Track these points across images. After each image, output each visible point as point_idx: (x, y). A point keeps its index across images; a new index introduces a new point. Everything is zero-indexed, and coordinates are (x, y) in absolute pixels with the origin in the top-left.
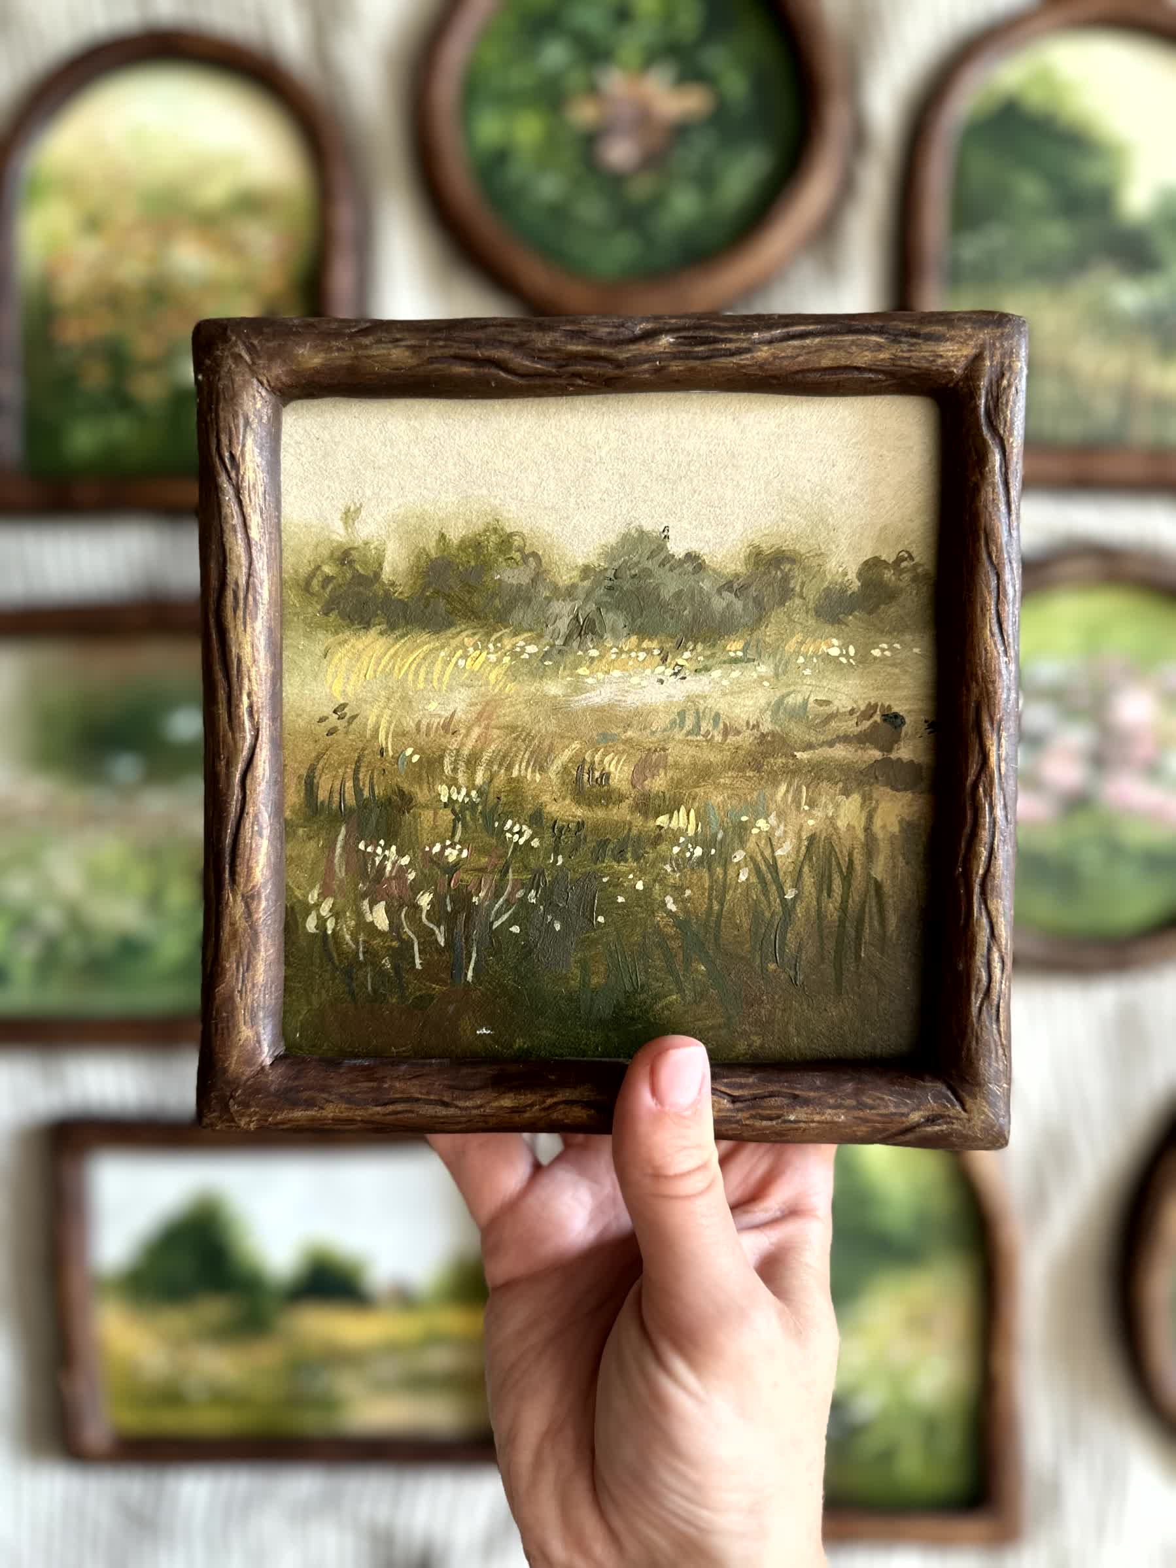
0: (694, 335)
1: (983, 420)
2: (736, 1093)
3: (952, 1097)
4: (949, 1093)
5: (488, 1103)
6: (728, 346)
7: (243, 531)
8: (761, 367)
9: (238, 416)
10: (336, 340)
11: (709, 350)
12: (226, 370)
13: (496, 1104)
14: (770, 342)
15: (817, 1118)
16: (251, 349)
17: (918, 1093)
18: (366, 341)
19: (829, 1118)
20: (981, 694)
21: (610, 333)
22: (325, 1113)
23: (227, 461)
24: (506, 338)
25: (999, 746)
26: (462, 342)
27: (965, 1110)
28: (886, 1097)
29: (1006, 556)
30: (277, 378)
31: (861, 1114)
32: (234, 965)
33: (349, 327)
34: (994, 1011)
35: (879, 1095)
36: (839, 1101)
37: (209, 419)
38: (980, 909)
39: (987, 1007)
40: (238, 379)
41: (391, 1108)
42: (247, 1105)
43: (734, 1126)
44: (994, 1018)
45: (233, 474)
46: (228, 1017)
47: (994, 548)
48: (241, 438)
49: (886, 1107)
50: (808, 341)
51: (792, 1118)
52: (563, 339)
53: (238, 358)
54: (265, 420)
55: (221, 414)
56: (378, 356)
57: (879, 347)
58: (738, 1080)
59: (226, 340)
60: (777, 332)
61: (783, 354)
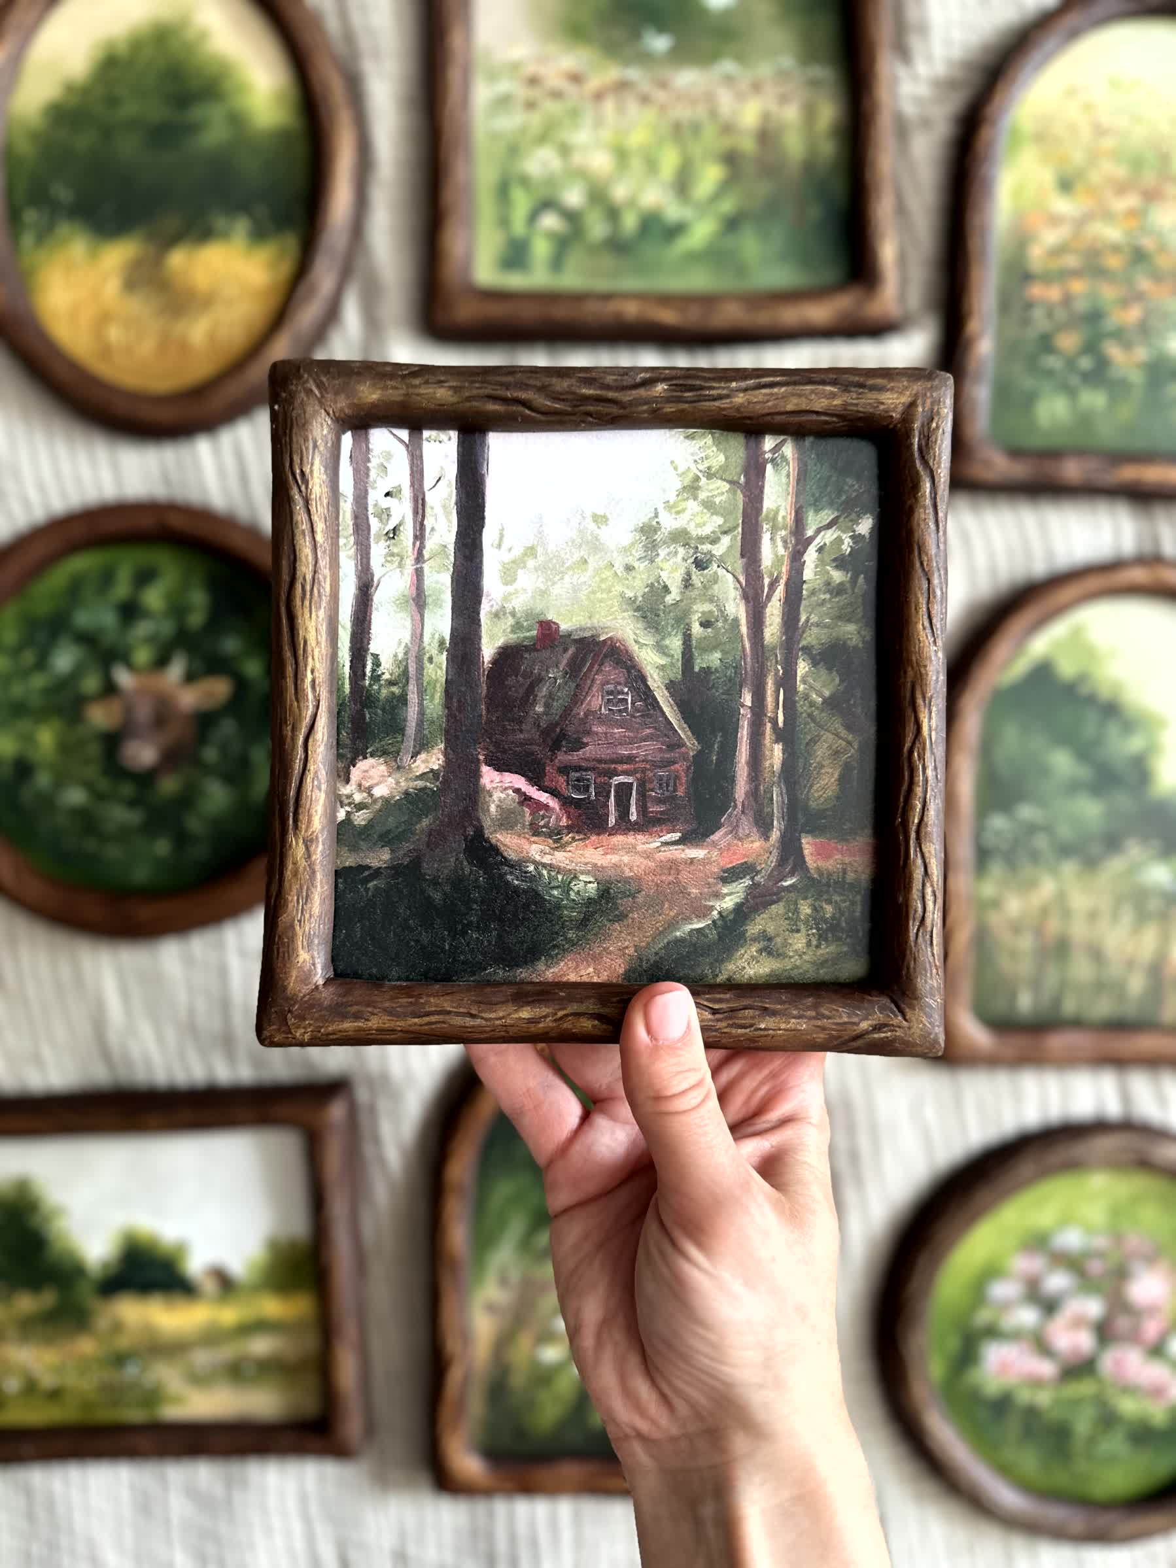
0: (685, 383)
1: (916, 454)
2: (716, 1006)
3: (895, 1009)
4: (893, 1006)
5: (509, 1015)
6: (712, 392)
7: (311, 535)
8: (738, 410)
9: (308, 440)
10: (391, 380)
11: (697, 396)
12: (299, 402)
13: (516, 1016)
14: (745, 390)
15: (783, 1026)
16: (320, 386)
17: (866, 1005)
18: (417, 381)
19: (793, 1027)
20: (915, 676)
21: (616, 380)
22: (370, 1024)
23: (298, 477)
24: (531, 382)
25: (930, 718)
26: (496, 384)
27: (906, 1020)
28: (841, 1009)
29: (935, 565)
30: (342, 410)
31: (819, 1023)
32: (295, 898)
33: (402, 370)
34: (928, 936)
35: (835, 1007)
36: (801, 1012)
37: (283, 441)
38: (916, 851)
39: (923, 934)
40: (309, 409)
41: (426, 1019)
42: (302, 1018)
43: (714, 1033)
44: (929, 942)
45: (303, 488)
46: (288, 943)
47: (926, 558)
48: (310, 458)
49: (840, 1017)
50: (776, 390)
51: (763, 1026)
52: (578, 384)
53: (309, 392)
54: (329, 445)
55: (294, 439)
56: (426, 394)
57: (833, 396)
58: (718, 996)
59: (300, 377)
60: (751, 382)
61: (755, 400)
